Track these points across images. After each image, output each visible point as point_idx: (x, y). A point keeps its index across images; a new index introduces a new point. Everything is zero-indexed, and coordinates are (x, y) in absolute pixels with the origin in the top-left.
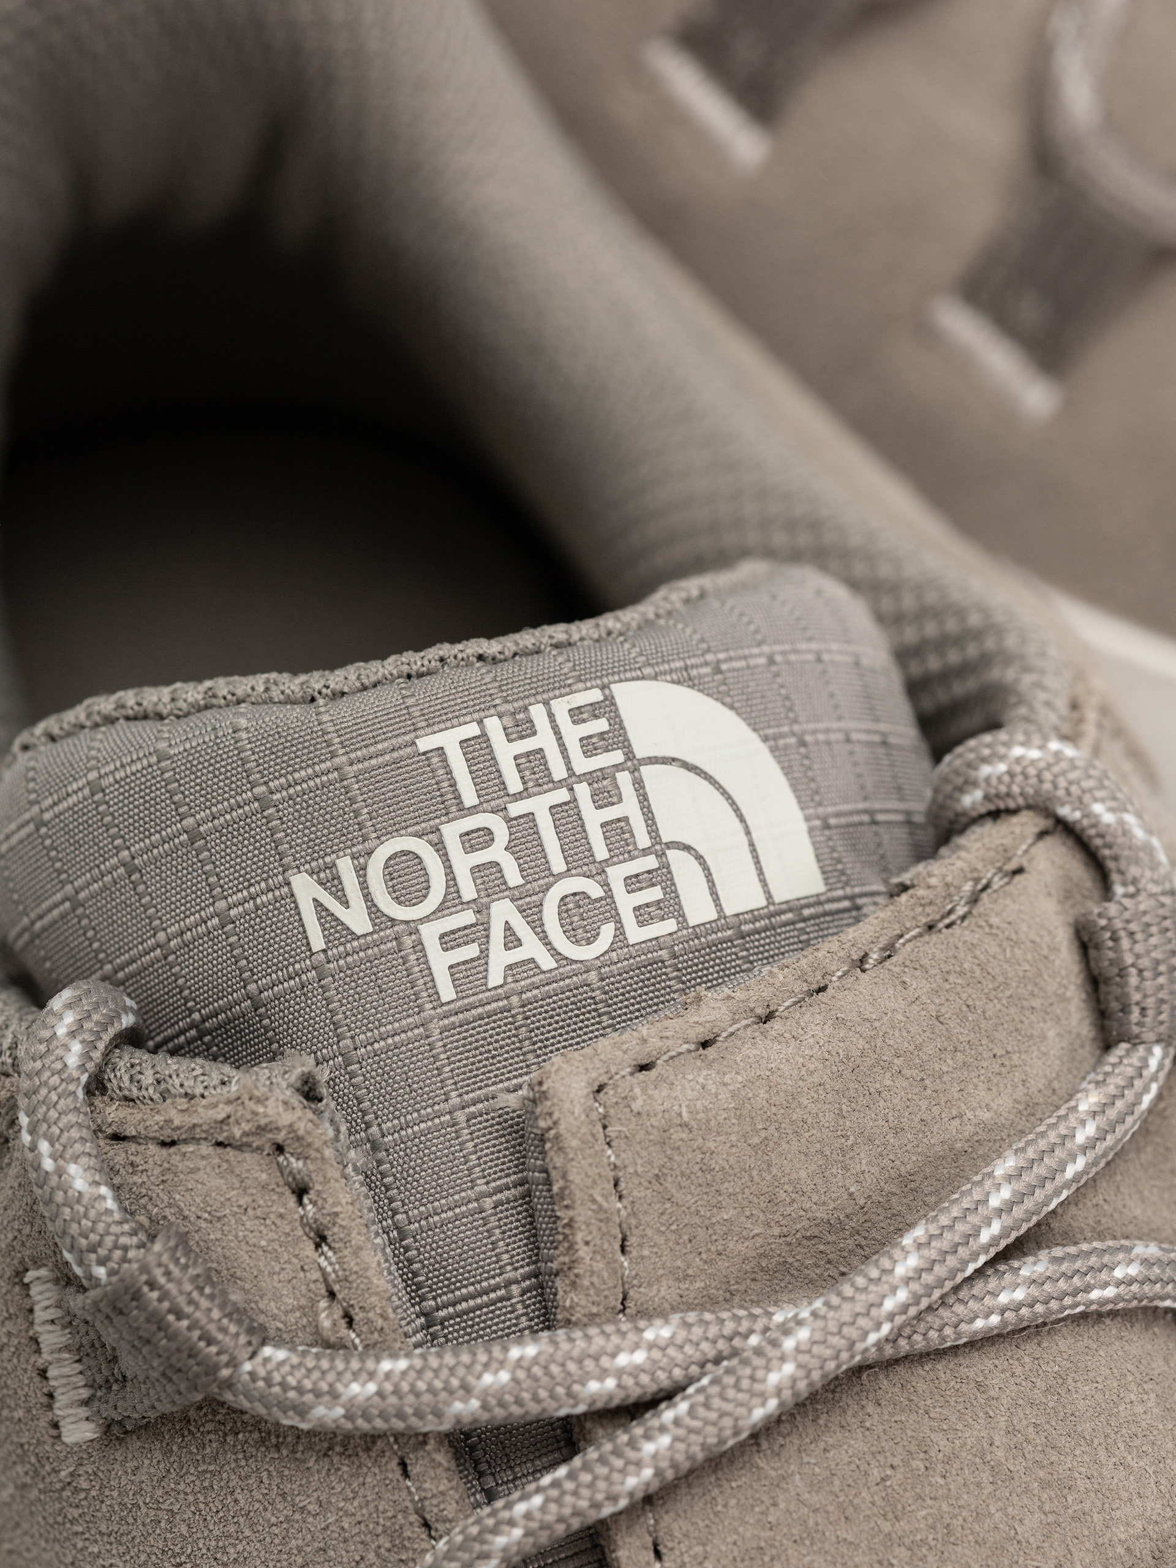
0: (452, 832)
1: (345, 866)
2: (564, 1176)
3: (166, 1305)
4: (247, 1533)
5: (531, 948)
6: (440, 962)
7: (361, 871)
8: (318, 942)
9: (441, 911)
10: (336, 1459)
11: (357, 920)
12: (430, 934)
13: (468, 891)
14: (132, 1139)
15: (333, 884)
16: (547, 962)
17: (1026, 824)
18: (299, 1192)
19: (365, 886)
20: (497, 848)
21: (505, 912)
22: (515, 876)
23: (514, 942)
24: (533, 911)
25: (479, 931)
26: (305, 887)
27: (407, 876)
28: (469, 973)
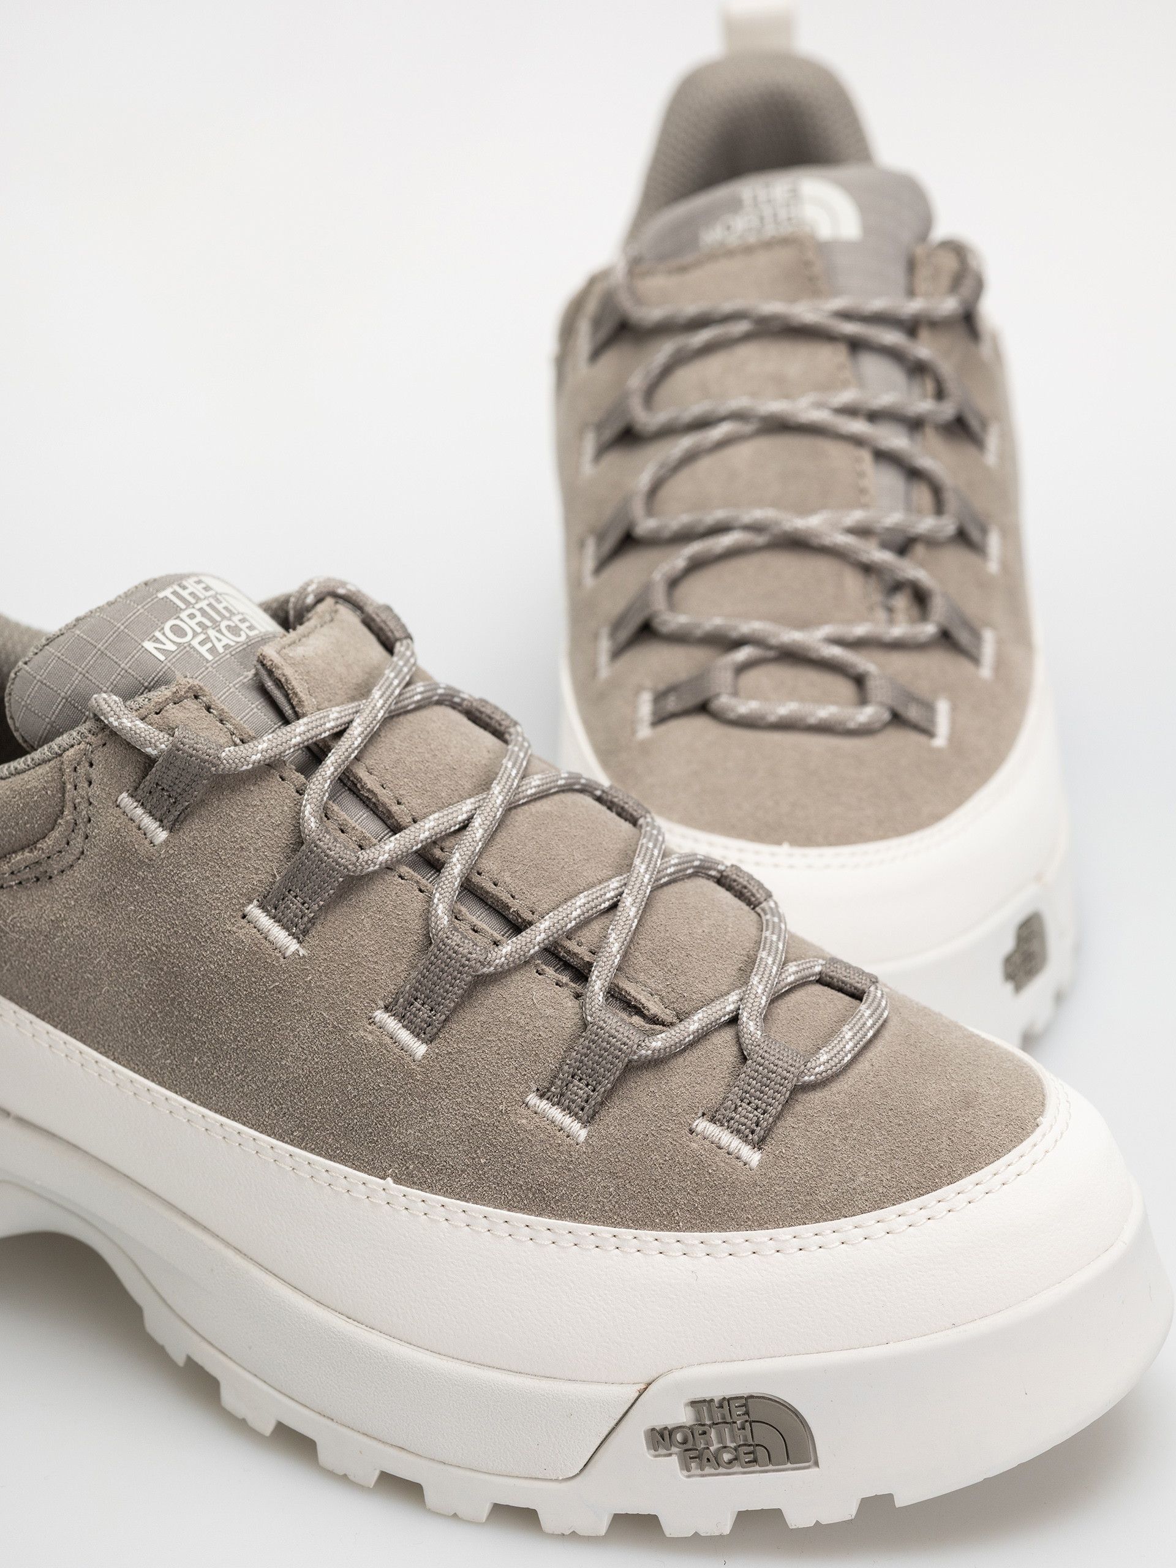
0: (184, 615)
1: (158, 634)
2: (284, 675)
3: (185, 755)
4: (240, 825)
5: (225, 641)
6: (203, 650)
7: (164, 634)
8: (162, 658)
9: (194, 637)
10: (259, 783)
11: (171, 647)
12: (195, 643)
13: (199, 630)
14: (146, 716)
15: (157, 640)
16: (233, 644)
17: (329, 601)
18: (208, 709)
19: (167, 638)
20: (199, 618)
21: (212, 633)
22: (209, 623)
23: (220, 640)
24: (220, 631)
25: (208, 639)
26: (149, 645)
27: (178, 631)
28: (212, 650)
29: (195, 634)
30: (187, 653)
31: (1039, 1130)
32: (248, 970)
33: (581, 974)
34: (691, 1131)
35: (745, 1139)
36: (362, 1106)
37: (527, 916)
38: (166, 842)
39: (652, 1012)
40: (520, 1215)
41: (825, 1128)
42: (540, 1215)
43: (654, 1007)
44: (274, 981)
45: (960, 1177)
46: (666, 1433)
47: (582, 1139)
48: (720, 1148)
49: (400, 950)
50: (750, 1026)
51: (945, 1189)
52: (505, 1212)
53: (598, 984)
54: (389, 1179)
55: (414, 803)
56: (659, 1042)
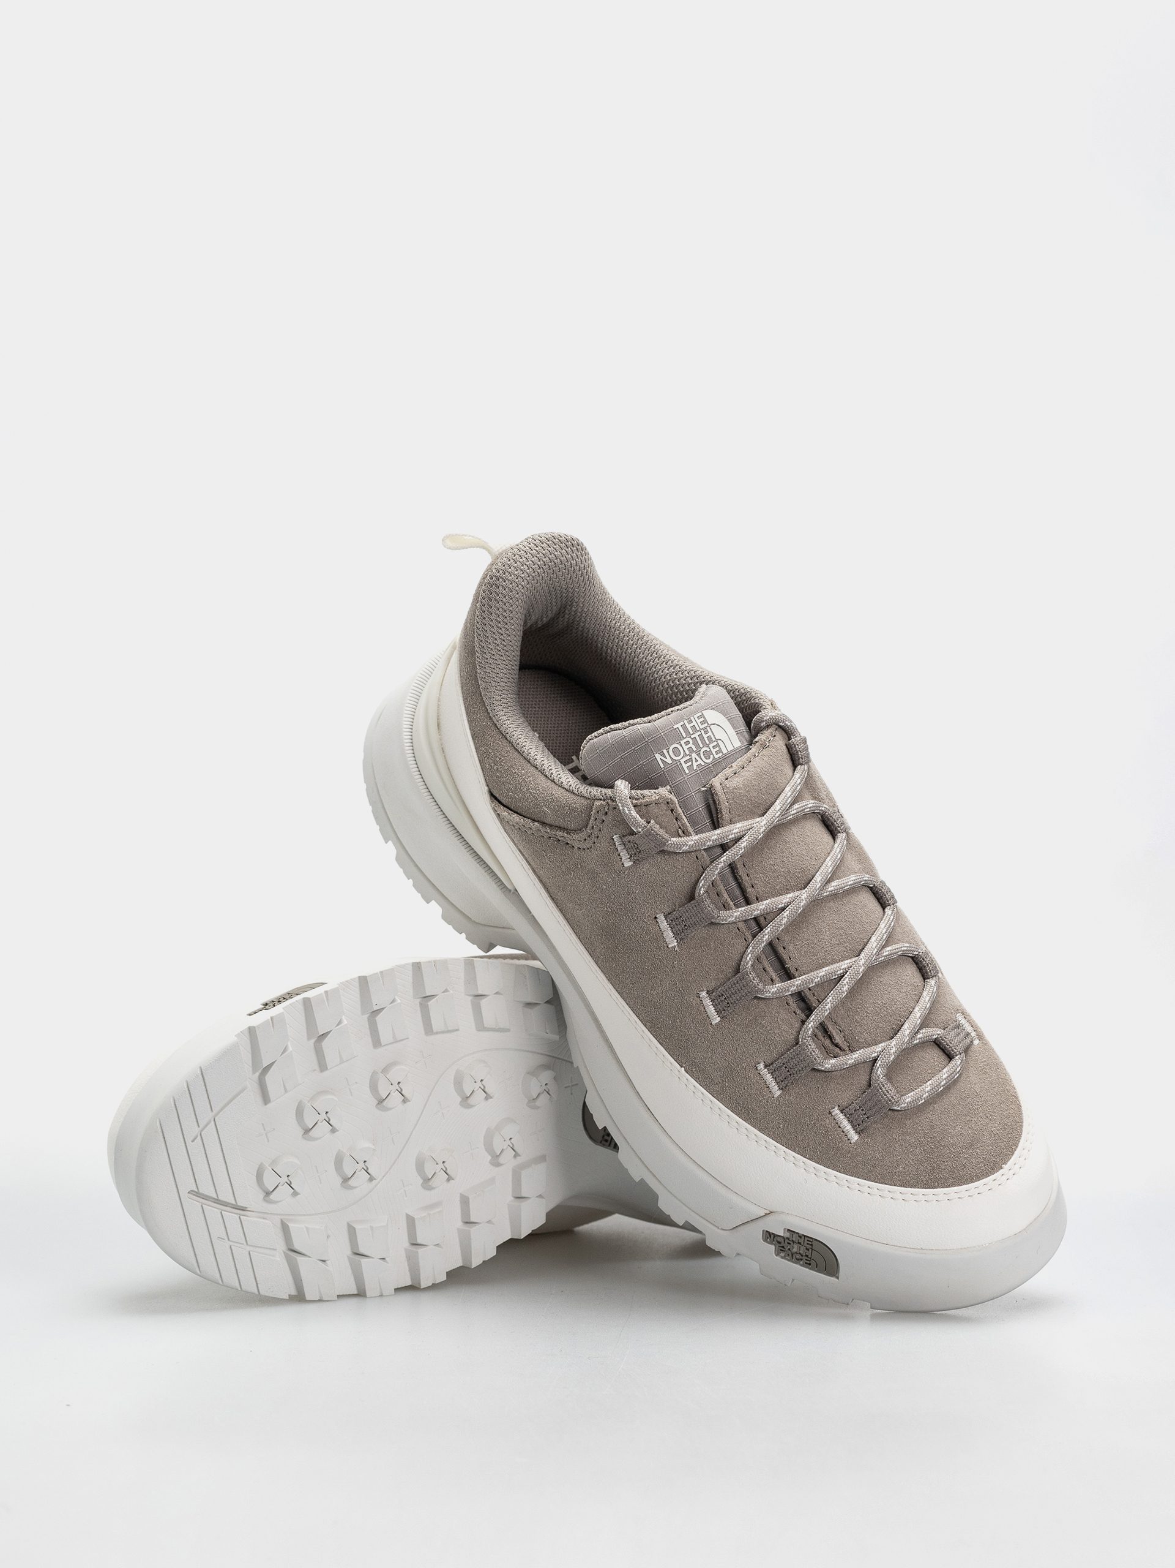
0: (682, 742)
1: (665, 751)
3: (652, 835)
6: (685, 766)
7: (668, 752)
8: (662, 766)
11: (669, 761)
12: (682, 761)
13: (688, 753)
15: (663, 755)
16: (703, 764)
18: (672, 811)
19: (669, 754)
20: (691, 745)
21: (694, 755)
22: (695, 749)
23: (697, 761)
24: (699, 755)
25: (691, 760)
26: (658, 756)
27: (676, 752)
28: (690, 767)
29: (685, 755)
30: (677, 766)
31: (1001, 1172)
32: (649, 944)
33: (809, 1010)
34: (830, 1113)
35: (854, 1127)
36: (681, 1031)
37: (793, 971)
38: (630, 867)
39: (836, 1041)
40: (736, 1116)
41: (894, 1136)
42: (745, 1121)
43: (838, 1039)
44: (659, 955)
45: (949, 1186)
46: (772, 1236)
47: (776, 1096)
48: (840, 1127)
49: (724, 967)
50: (879, 1071)
51: (939, 1189)
52: (729, 1111)
53: (812, 1023)
54: (683, 1068)
55: (760, 888)
56: (830, 1063)
